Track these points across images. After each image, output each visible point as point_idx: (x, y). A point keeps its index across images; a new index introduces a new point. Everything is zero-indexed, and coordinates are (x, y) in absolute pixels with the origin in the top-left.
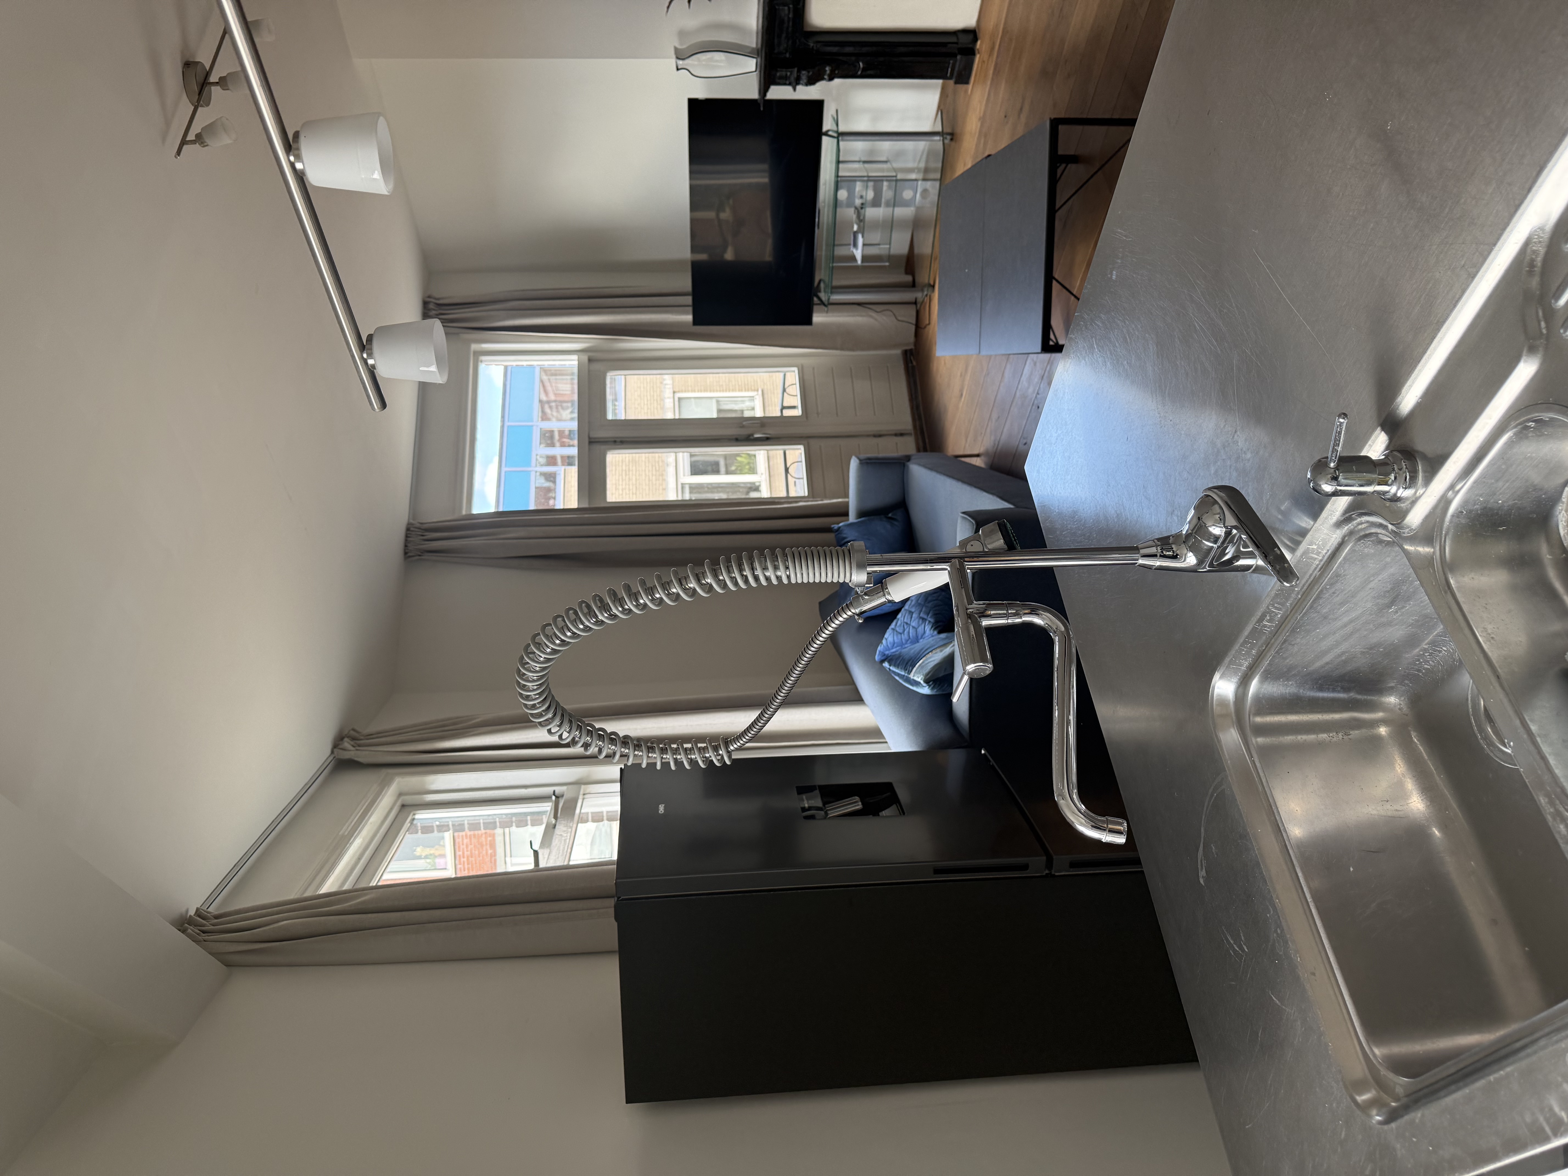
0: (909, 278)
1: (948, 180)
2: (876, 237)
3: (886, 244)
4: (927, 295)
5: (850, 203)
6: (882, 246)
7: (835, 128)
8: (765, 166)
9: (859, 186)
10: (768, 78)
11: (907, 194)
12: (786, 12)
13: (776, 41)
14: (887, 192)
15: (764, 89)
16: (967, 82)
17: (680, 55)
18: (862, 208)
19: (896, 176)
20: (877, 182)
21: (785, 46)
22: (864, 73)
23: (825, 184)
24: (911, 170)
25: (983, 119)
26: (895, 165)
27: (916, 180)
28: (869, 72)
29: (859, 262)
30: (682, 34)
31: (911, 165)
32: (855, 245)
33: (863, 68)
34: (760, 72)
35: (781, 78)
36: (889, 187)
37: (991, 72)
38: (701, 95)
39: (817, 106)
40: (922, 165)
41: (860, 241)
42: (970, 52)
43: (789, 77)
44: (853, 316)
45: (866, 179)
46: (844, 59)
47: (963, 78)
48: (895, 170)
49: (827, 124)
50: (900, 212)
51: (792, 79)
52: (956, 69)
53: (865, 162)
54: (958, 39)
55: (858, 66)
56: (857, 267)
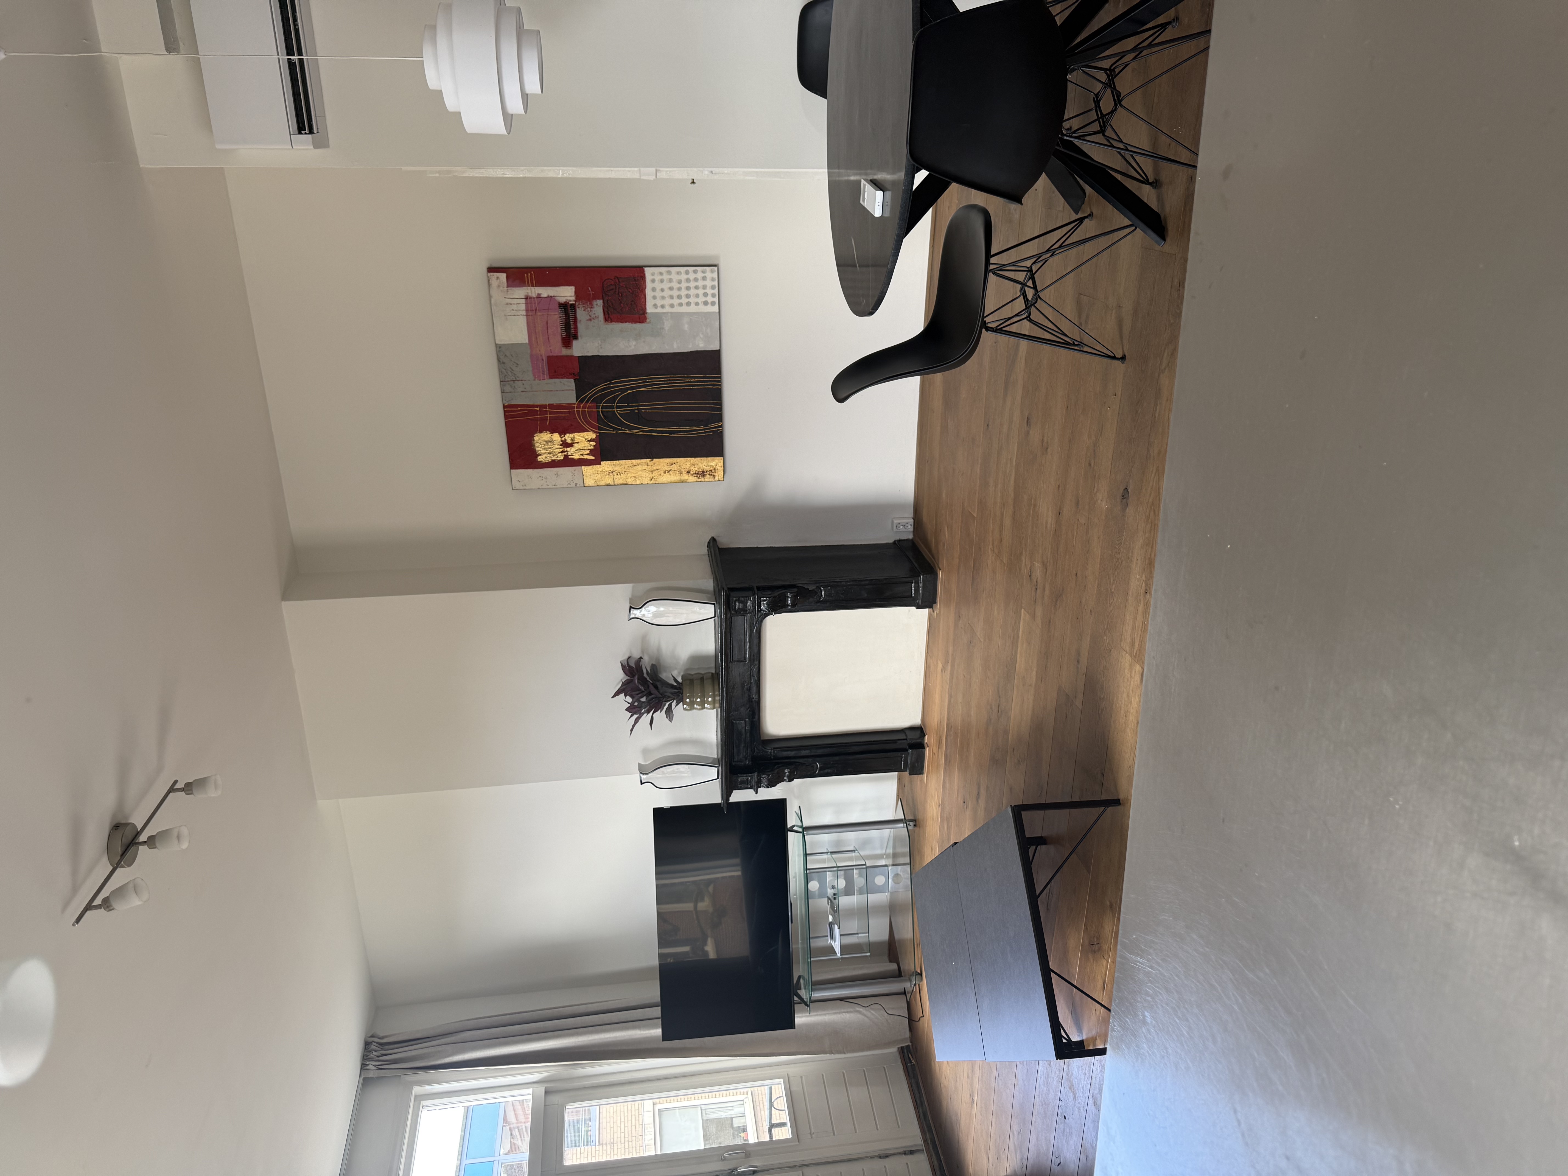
0: (894, 966)
1: (918, 868)
2: (852, 925)
3: (866, 933)
4: (915, 985)
5: (822, 894)
6: (859, 935)
7: (800, 824)
8: (737, 861)
9: (829, 876)
10: (729, 785)
11: (880, 880)
12: (742, 725)
13: (735, 750)
14: (859, 881)
15: (727, 793)
16: (921, 773)
17: (643, 770)
18: (835, 898)
19: (865, 865)
20: (847, 871)
21: (745, 754)
22: (822, 772)
23: (795, 877)
24: (880, 857)
25: (942, 806)
26: (862, 853)
27: (886, 866)
28: (826, 771)
29: (839, 955)
30: (645, 751)
31: (879, 852)
32: (832, 937)
33: (820, 767)
34: (722, 779)
35: (742, 782)
36: (860, 875)
37: (943, 762)
38: (666, 804)
39: (780, 805)
40: (890, 851)
41: (837, 932)
42: (919, 746)
43: (750, 782)
44: (840, 1013)
45: (835, 869)
46: (801, 761)
47: (917, 768)
48: (863, 858)
49: (792, 820)
50: (873, 898)
51: (753, 783)
52: (909, 761)
53: (832, 853)
54: (906, 736)
55: (816, 766)
56: (838, 959)
